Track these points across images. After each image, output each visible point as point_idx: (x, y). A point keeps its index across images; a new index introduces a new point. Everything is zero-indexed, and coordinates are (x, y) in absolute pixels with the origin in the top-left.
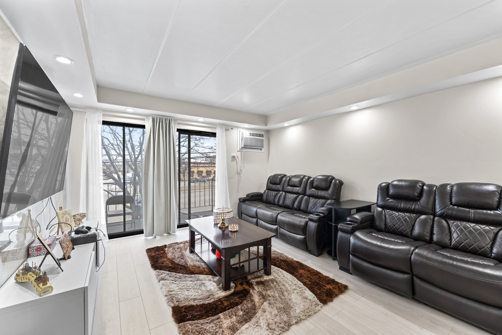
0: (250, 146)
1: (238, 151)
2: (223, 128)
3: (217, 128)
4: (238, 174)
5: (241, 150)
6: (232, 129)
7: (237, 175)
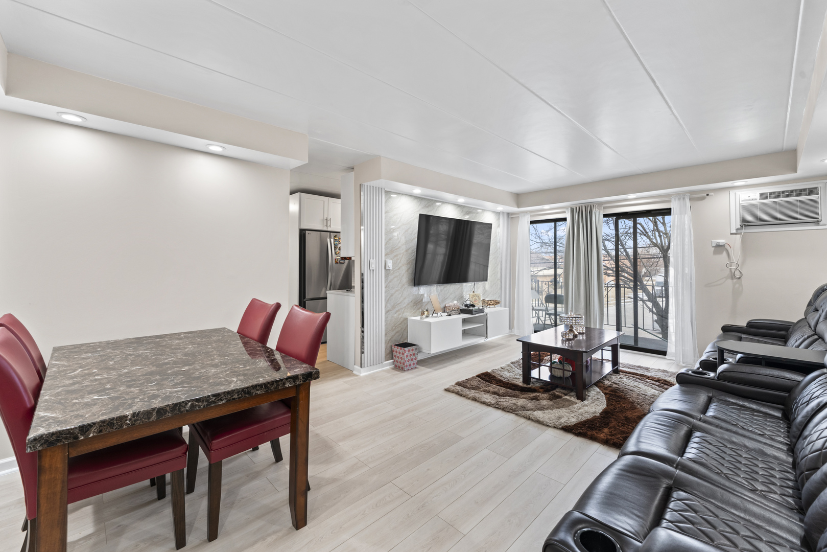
0: (761, 221)
1: (732, 234)
2: (684, 198)
3: (673, 201)
4: (732, 279)
5: (739, 231)
6: (708, 195)
7: (730, 281)
